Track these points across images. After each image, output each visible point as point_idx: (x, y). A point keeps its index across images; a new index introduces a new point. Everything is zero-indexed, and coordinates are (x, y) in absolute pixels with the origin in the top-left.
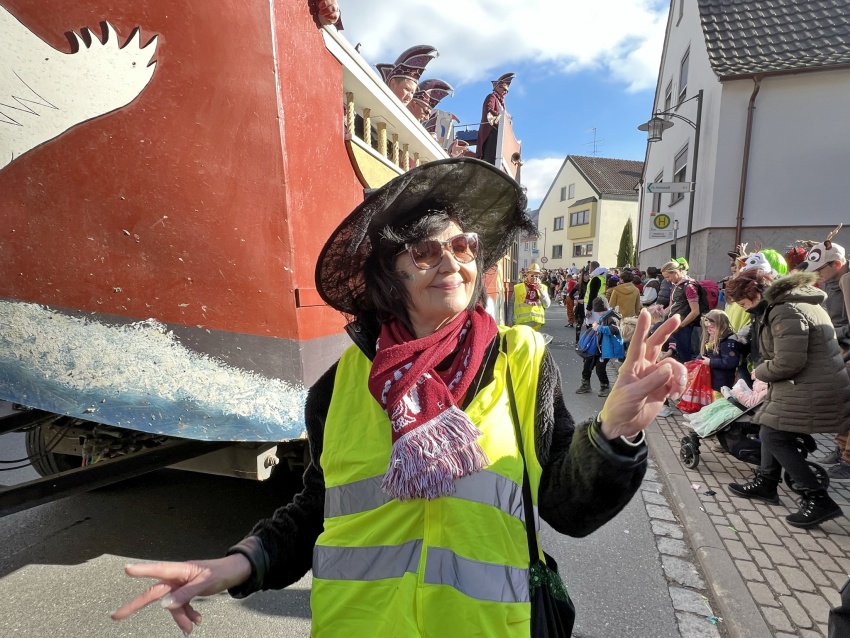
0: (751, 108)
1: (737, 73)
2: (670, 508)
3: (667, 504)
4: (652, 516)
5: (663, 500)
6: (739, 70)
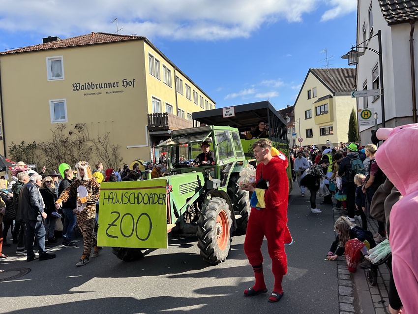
0: (412, 40)
1: (399, 19)
3: (354, 311)
5: (352, 308)
6: (400, 17)
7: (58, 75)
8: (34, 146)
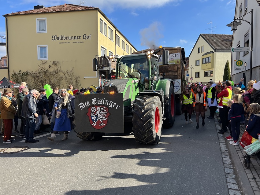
2: (237, 185)
3: (236, 183)
4: (229, 188)
5: (235, 181)
7: (43, 30)
8: (27, 74)
